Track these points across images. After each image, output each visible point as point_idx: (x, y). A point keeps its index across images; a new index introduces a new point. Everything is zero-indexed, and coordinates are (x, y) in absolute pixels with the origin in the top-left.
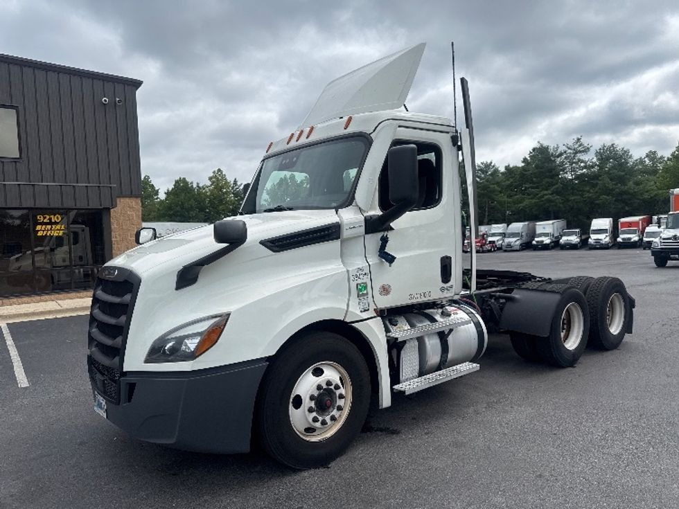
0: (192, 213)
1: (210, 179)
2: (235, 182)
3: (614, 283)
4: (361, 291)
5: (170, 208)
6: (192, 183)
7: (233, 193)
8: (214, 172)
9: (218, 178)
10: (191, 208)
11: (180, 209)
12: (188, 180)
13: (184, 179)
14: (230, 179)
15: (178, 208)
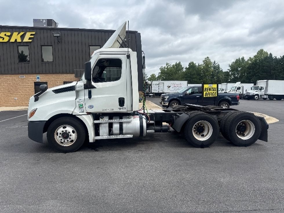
0: (194, 76)
1: (204, 61)
2: (215, 62)
3: (245, 115)
4: (81, 107)
5: (186, 74)
6: (195, 64)
7: (213, 67)
8: (205, 58)
9: (207, 61)
10: (194, 74)
11: (190, 75)
12: (194, 63)
13: (193, 62)
14: (212, 61)
15: (189, 75)
